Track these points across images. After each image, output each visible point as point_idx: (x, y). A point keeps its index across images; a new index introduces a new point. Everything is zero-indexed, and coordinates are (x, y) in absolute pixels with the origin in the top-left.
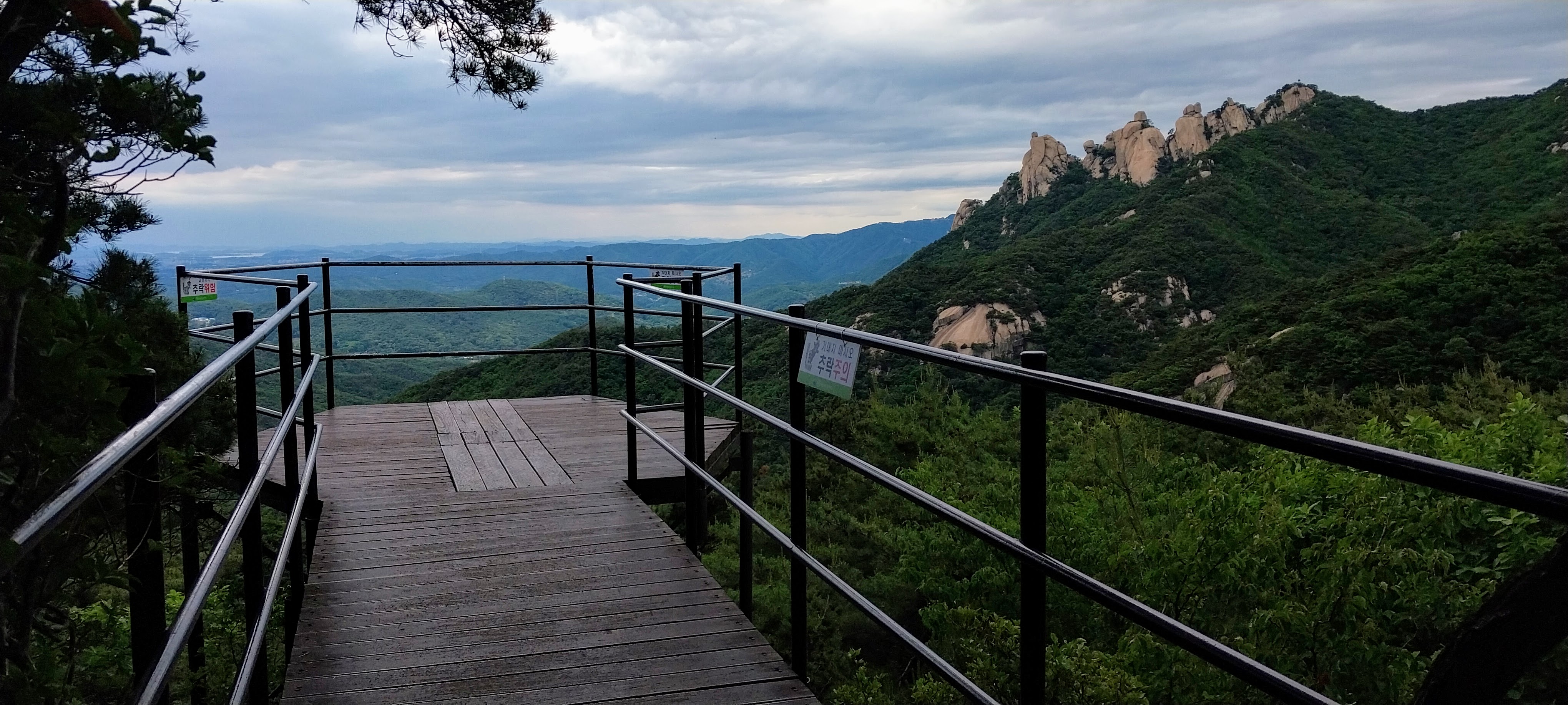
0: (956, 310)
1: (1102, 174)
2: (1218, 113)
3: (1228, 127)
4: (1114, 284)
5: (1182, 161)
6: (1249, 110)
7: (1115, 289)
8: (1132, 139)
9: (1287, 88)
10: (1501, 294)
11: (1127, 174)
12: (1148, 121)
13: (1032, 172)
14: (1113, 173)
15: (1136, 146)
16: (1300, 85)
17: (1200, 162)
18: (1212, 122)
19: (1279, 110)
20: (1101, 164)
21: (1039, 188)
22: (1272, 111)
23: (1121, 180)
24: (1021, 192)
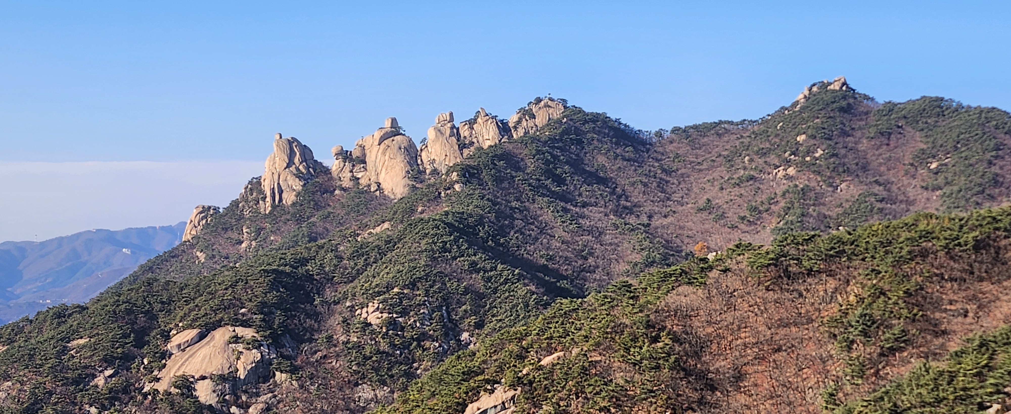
0: (192, 333)
1: (351, 183)
2: (471, 123)
3: (480, 139)
4: (371, 304)
5: (435, 172)
6: (502, 121)
7: (371, 309)
8: (382, 145)
9: (539, 100)
11: (379, 184)
12: (400, 128)
13: (276, 177)
14: (363, 182)
15: (388, 154)
16: (551, 99)
17: (455, 174)
18: (465, 132)
19: (531, 123)
20: (351, 171)
21: (284, 195)
22: (524, 123)
23: (372, 190)
24: (264, 199)
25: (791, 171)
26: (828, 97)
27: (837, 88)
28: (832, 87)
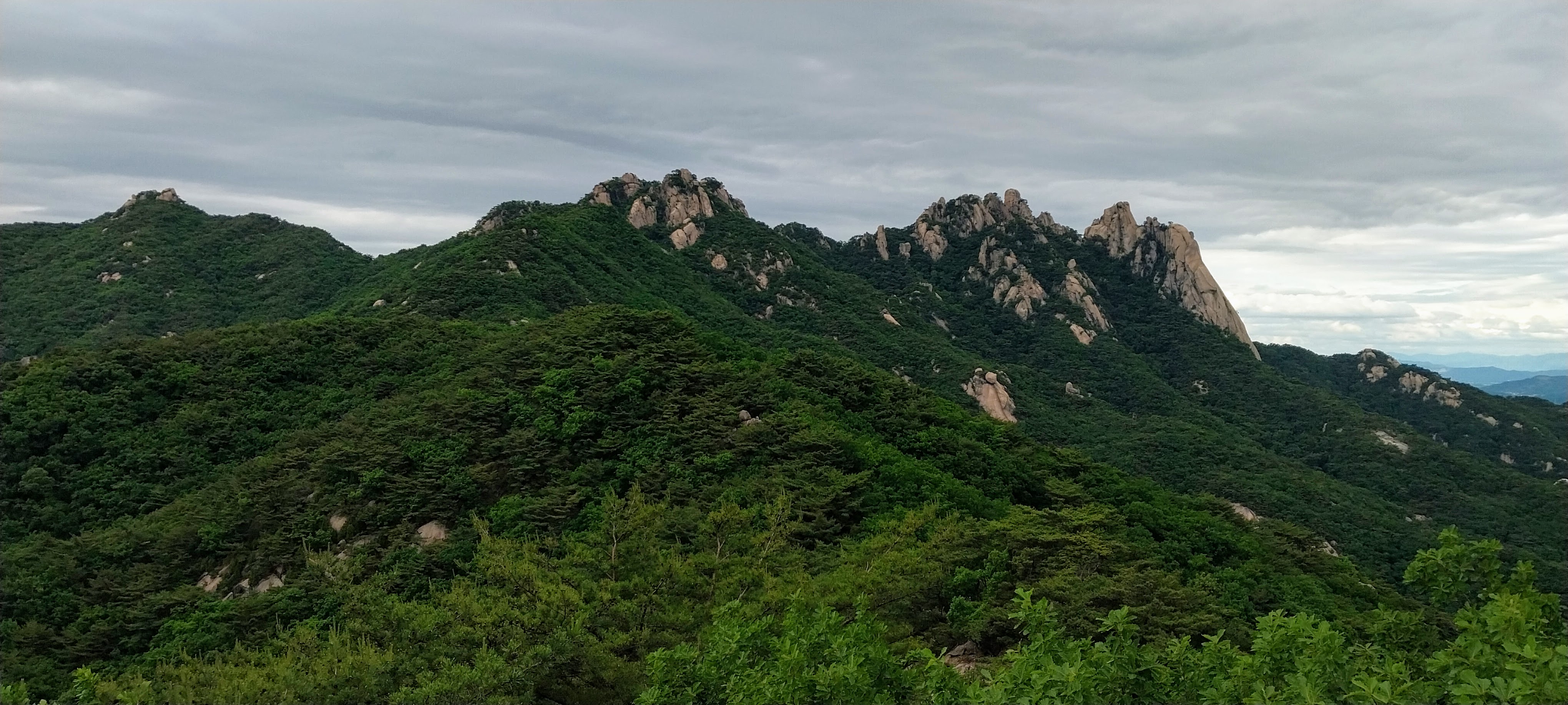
10: (77, 422)
25: (117, 277)
26: (158, 208)
27: (166, 199)
28: (160, 197)
